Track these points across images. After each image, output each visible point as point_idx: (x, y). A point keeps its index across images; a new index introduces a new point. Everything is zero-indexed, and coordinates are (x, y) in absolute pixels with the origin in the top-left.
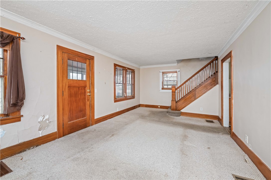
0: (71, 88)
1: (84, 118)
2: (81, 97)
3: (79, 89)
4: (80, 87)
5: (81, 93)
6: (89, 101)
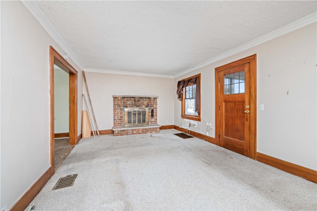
0: (227, 103)
1: (241, 141)
2: (237, 114)
3: (235, 104)
4: (237, 102)
5: (238, 109)
6: (249, 122)
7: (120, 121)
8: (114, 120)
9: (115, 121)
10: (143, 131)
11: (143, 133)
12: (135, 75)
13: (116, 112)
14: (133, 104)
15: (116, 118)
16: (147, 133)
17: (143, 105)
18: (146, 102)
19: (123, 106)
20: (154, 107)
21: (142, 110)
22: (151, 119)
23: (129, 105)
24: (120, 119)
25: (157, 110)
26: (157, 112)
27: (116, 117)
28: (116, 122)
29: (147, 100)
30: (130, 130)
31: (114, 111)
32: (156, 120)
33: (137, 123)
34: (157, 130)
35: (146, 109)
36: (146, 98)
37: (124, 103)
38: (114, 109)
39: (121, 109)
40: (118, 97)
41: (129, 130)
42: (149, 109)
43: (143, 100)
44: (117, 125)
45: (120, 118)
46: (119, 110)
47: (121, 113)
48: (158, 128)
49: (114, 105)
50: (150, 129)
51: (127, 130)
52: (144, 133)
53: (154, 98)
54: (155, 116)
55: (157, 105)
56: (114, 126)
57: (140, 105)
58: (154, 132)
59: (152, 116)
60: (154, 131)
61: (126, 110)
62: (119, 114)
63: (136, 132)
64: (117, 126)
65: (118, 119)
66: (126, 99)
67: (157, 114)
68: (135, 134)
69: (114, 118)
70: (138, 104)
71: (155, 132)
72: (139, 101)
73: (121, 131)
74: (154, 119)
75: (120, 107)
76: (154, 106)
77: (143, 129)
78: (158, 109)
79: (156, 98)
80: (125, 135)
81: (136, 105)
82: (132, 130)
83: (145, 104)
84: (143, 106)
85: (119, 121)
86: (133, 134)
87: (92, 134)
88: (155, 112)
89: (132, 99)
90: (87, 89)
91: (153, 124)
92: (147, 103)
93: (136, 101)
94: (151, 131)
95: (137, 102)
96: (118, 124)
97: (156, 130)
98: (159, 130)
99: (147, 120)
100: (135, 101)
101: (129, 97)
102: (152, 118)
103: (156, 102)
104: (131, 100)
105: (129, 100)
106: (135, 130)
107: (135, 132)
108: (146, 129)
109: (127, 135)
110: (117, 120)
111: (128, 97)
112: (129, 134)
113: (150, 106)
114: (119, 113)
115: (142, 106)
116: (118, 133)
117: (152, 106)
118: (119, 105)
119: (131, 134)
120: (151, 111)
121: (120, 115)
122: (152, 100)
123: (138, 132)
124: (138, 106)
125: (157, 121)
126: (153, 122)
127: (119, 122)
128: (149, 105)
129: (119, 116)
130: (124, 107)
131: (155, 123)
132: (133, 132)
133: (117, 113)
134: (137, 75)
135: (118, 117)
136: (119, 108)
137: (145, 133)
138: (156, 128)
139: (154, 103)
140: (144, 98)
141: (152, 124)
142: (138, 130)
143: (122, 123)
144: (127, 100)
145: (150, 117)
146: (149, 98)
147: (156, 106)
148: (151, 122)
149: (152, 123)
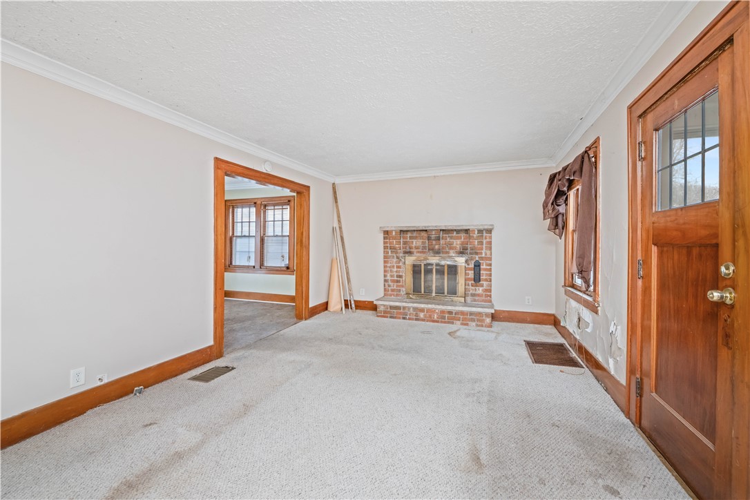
0: (666, 249)
4: (696, 245)
7: (397, 286)
8: (386, 281)
9: (386, 284)
10: (444, 318)
11: (442, 322)
12: (433, 175)
13: (389, 265)
14: (424, 248)
15: (389, 278)
16: (453, 323)
17: (451, 248)
18: (459, 242)
19: (402, 250)
20: (483, 255)
21: (449, 263)
22: (474, 288)
23: (417, 248)
24: (398, 281)
25: (490, 265)
26: (490, 270)
27: (388, 275)
28: (389, 286)
29: (463, 235)
30: (411, 309)
31: (385, 262)
32: (490, 291)
33: (434, 294)
34: (483, 321)
35: (457, 259)
36: (458, 231)
37: (405, 243)
38: (385, 257)
39: (398, 258)
40: (392, 231)
41: (409, 308)
42: (466, 261)
43: (451, 238)
44: (390, 292)
45: (395, 278)
46: (395, 260)
47: (398, 267)
48: (487, 315)
49: (385, 248)
50: (463, 313)
51: (404, 308)
52: (445, 322)
53: (480, 231)
54: (486, 280)
55: (490, 249)
56: (385, 295)
57: (443, 248)
58: (474, 324)
59: (477, 279)
60: (473, 320)
61: (410, 260)
62: (395, 269)
63: (425, 316)
64: (391, 295)
65: (393, 281)
66: (409, 235)
67: (490, 275)
68: (423, 320)
69: (385, 276)
70: (437, 247)
71: (477, 325)
72: (438, 239)
73: (391, 307)
74: (481, 289)
75: (396, 253)
76: (481, 253)
77: (443, 312)
78: (493, 262)
79: (489, 231)
80: (399, 318)
81: (433, 250)
82: (415, 309)
83: (455, 248)
84: (451, 251)
85: (395, 284)
86: (417, 320)
87: (347, 306)
88: (486, 270)
89: (424, 234)
90: (339, 217)
91: (478, 301)
92: (462, 243)
93: (434, 238)
94: (464, 319)
95: (434, 242)
96: (393, 290)
97: (478, 320)
98: (488, 320)
99: (461, 288)
100: (429, 238)
101: (417, 231)
102: (477, 286)
103: (490, 243)
104: (422, 238)
105: (416, 238)
106: (422, 310)
107: (422, 315)
108: (450, 313)
109: (404, 318)
110: (390, 283)
111: (414, 231)
112: (410, 319)
113: (471, 254)
114: (393, 267)
115: (448, 253)
116: (385, 312)
117: (477, 253)
118: (395, 248)
119: (412, 319)
120: (472, 266)
121: (396, 272)
122: (475, 236)
123: (430, 316)
124: (437, 252)
125: (490, 296)
126: (478, 295)
127: (395, 287)
128: (467, 249)
129: (395, 274)
130: (405, 253)
131: (485, 301)
132: (417, 315)
133: (390, 267)
134: (439, 174)
135: (392, 276)
136: (395, 255)
137: (449, 323)
138: (480, 314)
139: (481, 243)
140: (452, 230)
141: (475, 301)
142: (429, 310)
143: (400, 291)
144: (411, 238)
145: (470, 283)
146: (467, 231)
147: (488, 252)
148: (473, 295)
149: (477, 298)
